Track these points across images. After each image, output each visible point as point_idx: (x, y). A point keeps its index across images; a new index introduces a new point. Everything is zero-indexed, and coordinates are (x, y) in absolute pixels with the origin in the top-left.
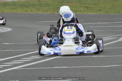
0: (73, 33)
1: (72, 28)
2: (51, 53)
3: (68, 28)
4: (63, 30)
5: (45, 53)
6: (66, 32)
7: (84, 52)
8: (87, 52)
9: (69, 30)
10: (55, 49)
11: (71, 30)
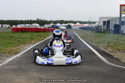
0: (61, 46)
1: (60, 42)
2: (44, 63)
3: (57, 42)
4: (53, 43)
5: (40, 63)
6: (56, 45)
7: (72, 62)
8: (75, 62)
9: (58, 44)
10: (48, 60)
11: (60, 44)
